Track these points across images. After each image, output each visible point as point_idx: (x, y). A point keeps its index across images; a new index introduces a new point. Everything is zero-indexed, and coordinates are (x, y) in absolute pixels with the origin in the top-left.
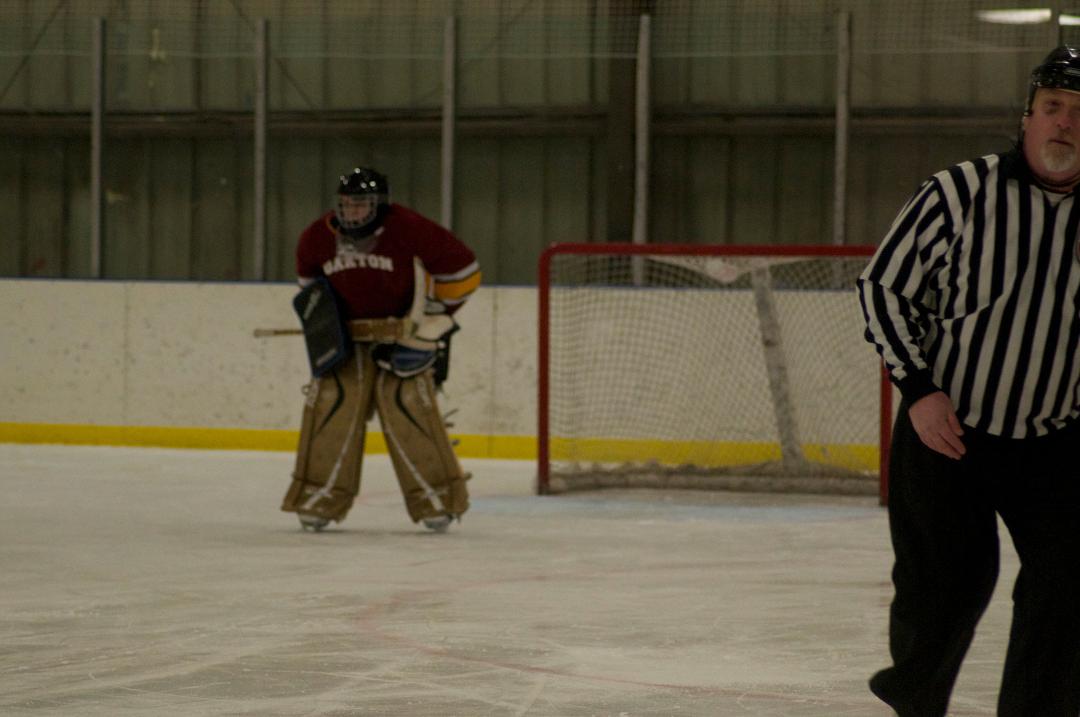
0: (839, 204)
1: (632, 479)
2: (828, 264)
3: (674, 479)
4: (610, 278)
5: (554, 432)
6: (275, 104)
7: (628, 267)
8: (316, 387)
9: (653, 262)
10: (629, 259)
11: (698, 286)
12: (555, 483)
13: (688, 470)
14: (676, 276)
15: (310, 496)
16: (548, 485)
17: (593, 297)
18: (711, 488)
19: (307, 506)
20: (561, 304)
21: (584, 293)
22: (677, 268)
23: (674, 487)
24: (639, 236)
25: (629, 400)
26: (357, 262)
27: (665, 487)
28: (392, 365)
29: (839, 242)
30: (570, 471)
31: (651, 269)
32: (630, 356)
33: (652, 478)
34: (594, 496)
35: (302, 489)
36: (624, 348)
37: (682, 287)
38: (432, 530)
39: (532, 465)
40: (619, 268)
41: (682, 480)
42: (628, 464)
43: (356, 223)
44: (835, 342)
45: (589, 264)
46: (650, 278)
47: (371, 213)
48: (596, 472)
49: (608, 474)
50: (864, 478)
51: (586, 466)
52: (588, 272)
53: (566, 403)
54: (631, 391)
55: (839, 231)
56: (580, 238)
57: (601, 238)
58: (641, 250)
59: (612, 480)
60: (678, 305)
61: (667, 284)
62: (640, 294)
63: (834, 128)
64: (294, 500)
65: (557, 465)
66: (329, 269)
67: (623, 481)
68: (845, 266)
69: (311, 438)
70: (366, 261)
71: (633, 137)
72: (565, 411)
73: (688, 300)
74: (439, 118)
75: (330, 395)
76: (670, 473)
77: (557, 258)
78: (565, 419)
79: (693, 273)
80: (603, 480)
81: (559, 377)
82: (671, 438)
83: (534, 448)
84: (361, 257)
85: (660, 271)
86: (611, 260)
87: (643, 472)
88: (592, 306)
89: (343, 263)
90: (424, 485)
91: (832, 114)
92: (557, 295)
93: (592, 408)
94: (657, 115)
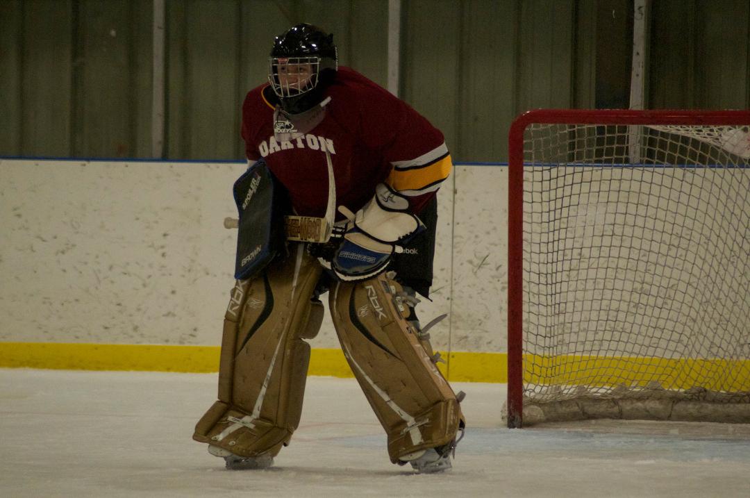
1: (627, 406)
3: (680, 407)
4: (599, 153)
5: (528, 348)
7: (622, 140)
8: (241, 291)
9: (652, 131)
10: (624, 130)
11: (712, 164)
12: (528, 412)
13: (700, 395)
14: (683, 151)
15: (230, 424)
16: (521, 415)
17: (578, 178)
18: (729, 419)
21: (567, 173)
22: (685, 140)
23: (681, 418)
24: (637, 100)
25: (624, 306)
26: (294, 142)
27: (669, 418)
28: (333, 265)
30: (549, 397)
31: (652, 142)
32: (624, 252)
33: (652, 405)
34: (579, 428)
35: (224, 415)
36: (616, 242)
37: (691, 165)
38: (417, 471)
39: (503, 388)
40: (611, 141)
41: (691, 408)
42: (622, 387)
43: (293, 91)
45: (572, 135)
46: (650, 154)
47: (313, 79)
48: (582, 398)
49: (597, 400)
51: (569, 390)
52: (572, 146)
53: (543, 310)
54: (627, 296)
56: (562, 103)
57: (588, 103)
58: (638, 118)
59: (601, 408)
60: (686, 188)
61: (671, 162)
62: (637, 173)
64: (208, 429)
65: (532, 389)
66: (265, 150)
67: (616, 409)
69: (235, 353)
70: (304, 141)
72: (543, 321)
73: (698, 181)
75: (257, 303)
76: (676, 399)
77: (532, 128)
78: (542, 331)
79: (705, 147)
80: (591, 409)
81: (535, 278)
82: (676, 356)
83: (503, 368)
84: (298, 137)
85: (663, 145)
86: (601, 131)
87: (640, 398)
88: (576, 189)
89: (279, 144)
90: (405, 416)
92: (532, 176)
93: (577, 317)
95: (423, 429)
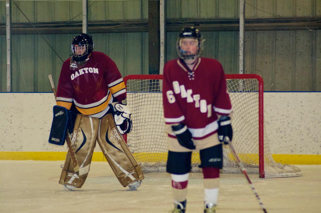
0: (241, 58)
2: (237, 81)
4: (150, 88)
6: (14, 21)
7: (157, 84)
10: (158, 81)
15: (70, 177)
19: (70, 182)
20: (131, 99)
21: (140, 95)
25: (159, 137)
26: (84, 71)
29: (241, 73)
35: (67, 174)
36: (156, 117)
40: (154, 84)
42: (159, 162)
43: (80, 55)
44: (240, 113)
45: (142, 83)
48: (146, 166)
49: (151, 166)
50: (253, 167)
52: (142, 86)
53: (133, 138)
54: (160, 134)
55: (241, 68)
57: (147, 73)
63: (239, 27)
66: (73, 77)
67: (157, 169)
68: (244, 82)
70: (88, 71)
71: (159, 32)
74: (81, 26)
77: (129, 81)
78: (133, 145)
80: (149, 170)
84: (86, 69)
86: (151, 81)
87: (164, 166)
88: (143, 100)
89: (79, 73)
90: (125, 171)
91: (238, 22)
92: (129, 96)
93: (144, 140)
94: (168, 23)
95: (133, 175)
